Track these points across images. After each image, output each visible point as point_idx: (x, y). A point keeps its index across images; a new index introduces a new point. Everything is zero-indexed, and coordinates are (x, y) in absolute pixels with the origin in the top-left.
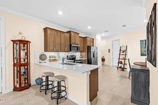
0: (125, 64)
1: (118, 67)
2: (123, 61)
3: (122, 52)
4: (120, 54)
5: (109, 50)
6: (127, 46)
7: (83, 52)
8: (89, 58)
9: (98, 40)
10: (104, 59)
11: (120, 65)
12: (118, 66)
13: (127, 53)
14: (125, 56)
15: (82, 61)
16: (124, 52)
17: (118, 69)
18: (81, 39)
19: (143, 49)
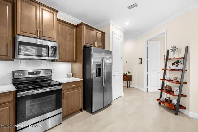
0: (181, 95)
1: (162, 99)
2: (175, 88)
3: (173, 64)
4: (165, 69)
5: (140, 60)
6: (187, 47)
7: (75, 62)
8: (88, 77)
9: (114, 36)
10: (131, 76)
11: (166, 96)
12: (161, 96)
13: (187, 66)
14: (183, 75)
15: (60, 87)
16: (177, 63)
17: (160, 104)
18: (67, 28)
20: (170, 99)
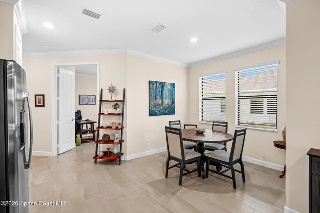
2: (116, 135)
4: (100, 115)
5: (42, 98)
17: (96, 162)
19: (152, 102)
20: (110, 150)
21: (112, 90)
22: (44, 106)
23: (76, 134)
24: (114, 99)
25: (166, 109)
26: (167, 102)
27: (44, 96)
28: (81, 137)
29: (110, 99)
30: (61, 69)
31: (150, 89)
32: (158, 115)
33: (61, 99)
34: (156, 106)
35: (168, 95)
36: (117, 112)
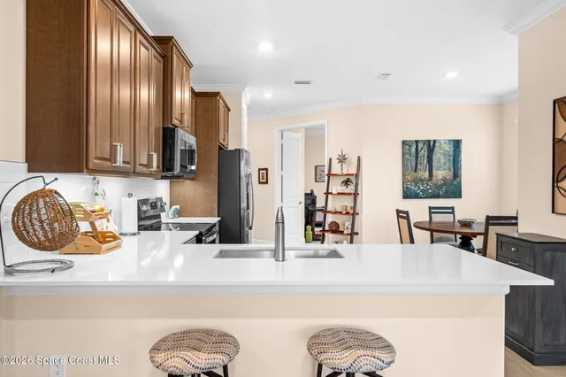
2: (346, 223)
4: (327, 193)
5: (264, 172)
14: (355, 201)
16: (347, 182)
19: (408, 175)
21: (342, 159)
22: (267, 183)
23: (306, 225)
24: (345, 172)
25: (438, 187)
26: (441, 174)
27: (267, 169)
28: (313, 230)
29: (339, 172)
30: (285, 134)
31: (403, 154)
32: (421, 198)
33: (284, 173)
34: (416, 181)
35: (442, 161)
36: (347, 191)
